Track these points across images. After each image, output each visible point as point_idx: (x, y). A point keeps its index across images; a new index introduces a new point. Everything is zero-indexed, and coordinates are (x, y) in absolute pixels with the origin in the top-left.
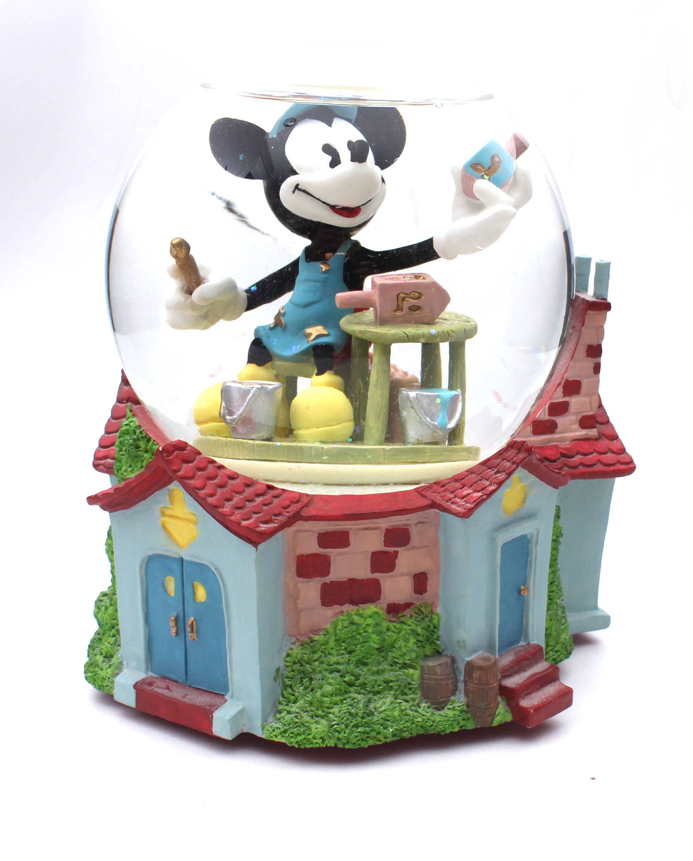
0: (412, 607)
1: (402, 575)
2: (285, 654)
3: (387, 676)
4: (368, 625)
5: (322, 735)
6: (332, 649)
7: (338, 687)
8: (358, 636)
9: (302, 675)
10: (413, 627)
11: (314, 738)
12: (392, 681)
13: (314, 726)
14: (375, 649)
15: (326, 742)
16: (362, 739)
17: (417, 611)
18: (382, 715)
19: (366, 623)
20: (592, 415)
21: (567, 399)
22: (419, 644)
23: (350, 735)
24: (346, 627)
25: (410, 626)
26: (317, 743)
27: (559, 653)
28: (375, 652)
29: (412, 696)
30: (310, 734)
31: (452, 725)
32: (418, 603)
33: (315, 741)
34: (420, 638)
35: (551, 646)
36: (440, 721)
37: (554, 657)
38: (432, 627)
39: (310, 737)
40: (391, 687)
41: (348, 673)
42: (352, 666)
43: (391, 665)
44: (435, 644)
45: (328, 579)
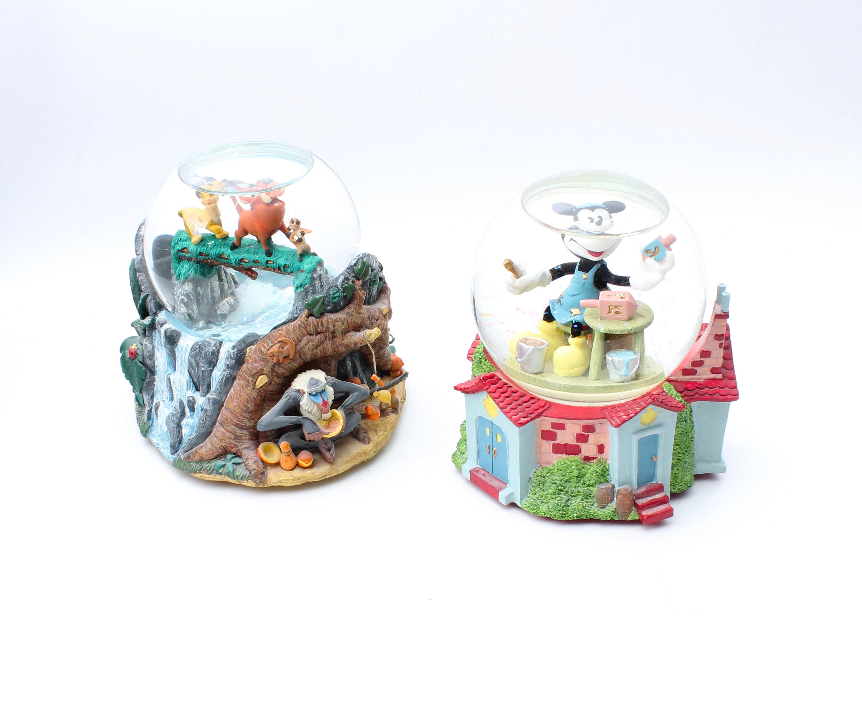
0: (597, 459)
1: (591, 444)
2: (534, 472)
3: (579, 489)
4: (572, 465)
5: (544, 512)
6: (555, 473)
7: (555, 491)
8: (567, 470)
9: (540, 483)
10: (595, 468)
11: (541, 512)
12: (581, 492)
13: (541, 507)
14: (575, 476)
15: (546, 515)
16: (562, 517)
17: (599, 461)
18: (573, 507)
19: (572, 464)
20: (718, 368)
21: (702, 359)
22: (598, 477)
23: (556, 514)
24: (562, 465)
25: (594, 467)
26: (542, 515)
27: (682, 486)
28: (576, 478)
29: (590, 500)
30: (538, 510)
31: (607, 517)
32: (599, 458)
33: (541, 513)
34: (598, 474)
35: (678, 482)
36: (601, 514)
37: (679, 488)
38: (605, 470)
39: (539, 511)
40: (581, 495)
41: (560, 485)
42: (563, 482)
43: (582, 485)
44: (606, 477)
45: (555, 442)
